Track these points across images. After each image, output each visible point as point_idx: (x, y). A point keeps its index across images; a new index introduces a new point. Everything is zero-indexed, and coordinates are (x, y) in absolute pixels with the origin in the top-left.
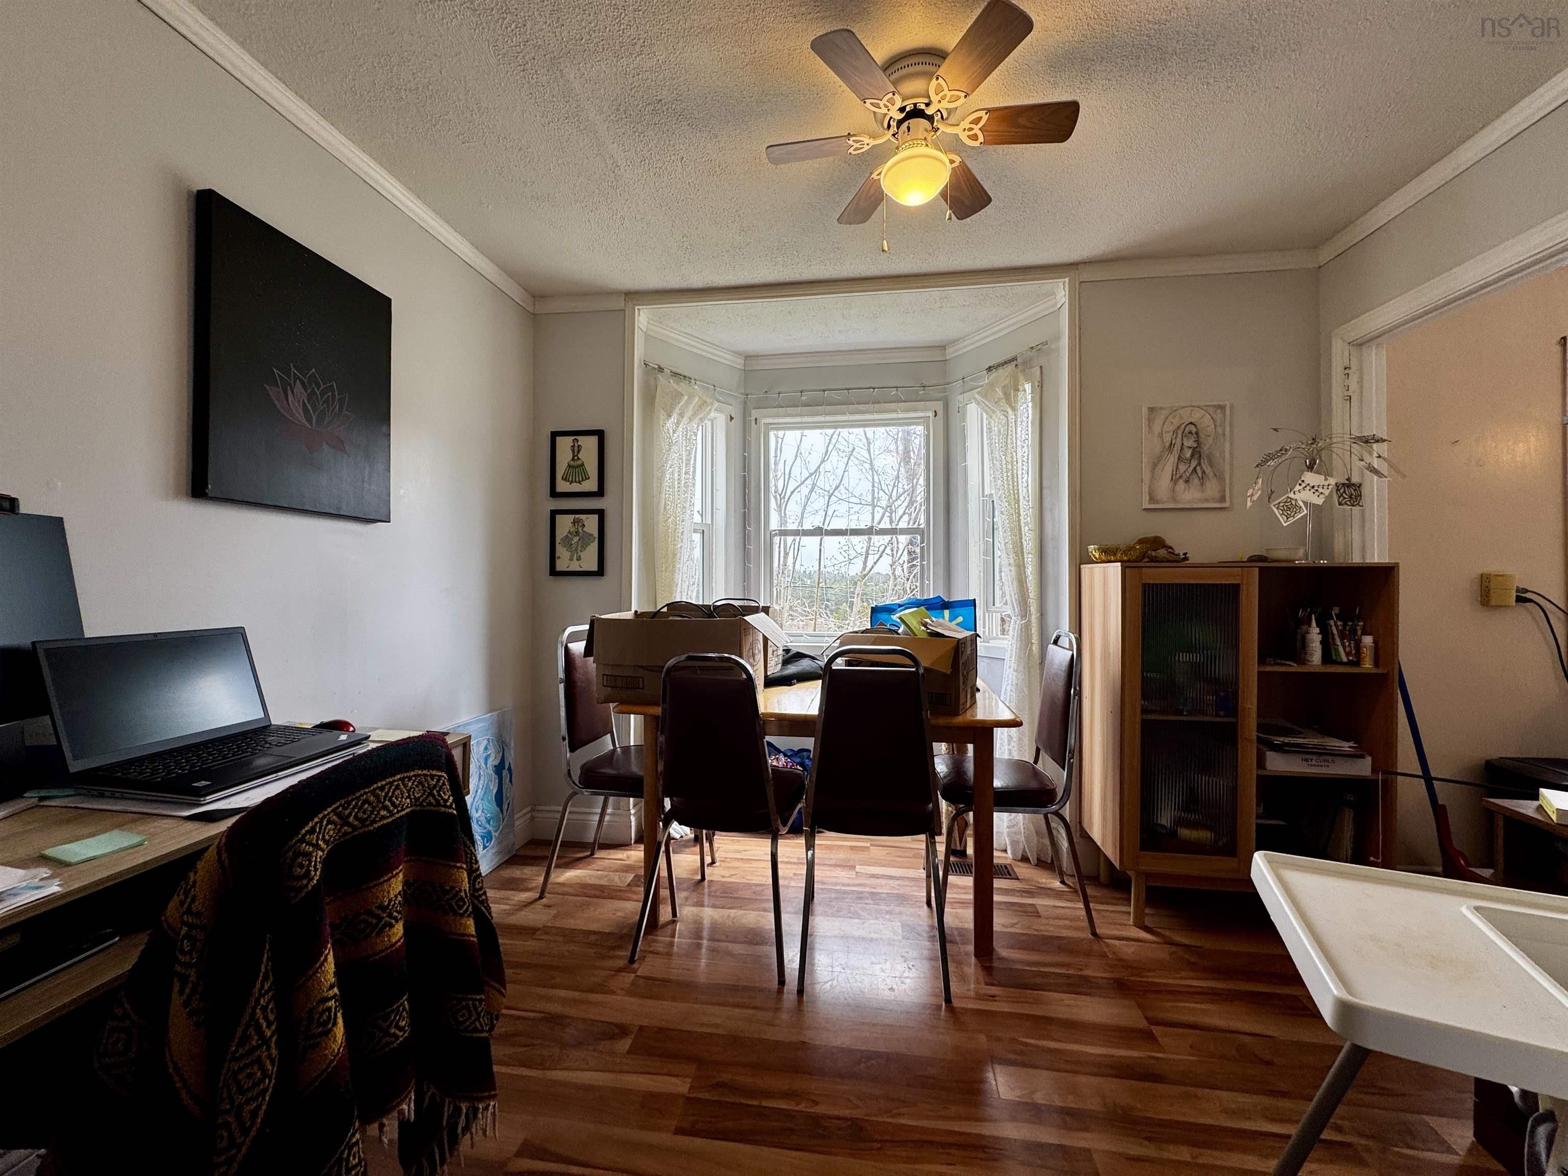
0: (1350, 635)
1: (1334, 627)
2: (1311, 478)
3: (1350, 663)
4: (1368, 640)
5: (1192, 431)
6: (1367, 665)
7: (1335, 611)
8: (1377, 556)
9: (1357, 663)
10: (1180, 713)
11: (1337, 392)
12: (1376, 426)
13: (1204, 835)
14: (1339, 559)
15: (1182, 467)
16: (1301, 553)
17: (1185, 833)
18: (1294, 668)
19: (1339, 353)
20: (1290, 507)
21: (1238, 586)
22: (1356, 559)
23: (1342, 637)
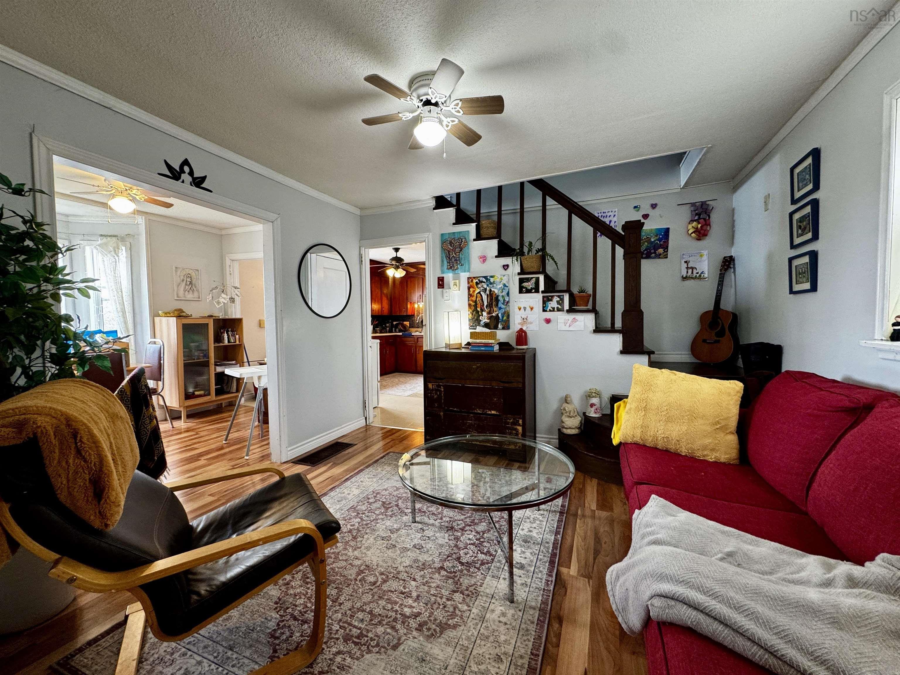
0: (233, 335)
1: (230, 333)
2: (223, 295)
3: (234, 342)
4: (237, 336)
5: (189, 276)
6: (237, 342)
7: (230, 330)
8: (238, 316)
9: (235, 342)
10: (194, 359)
11: (228, 273)
12: (237, 285)
13: (202, 392)
14: (230, 317)
15: (187, 287)
16: (221, 315)
17: (196, 393)
18: (222, 344)
19: (228, 262)
20: (219, 303)
21: (208, 324)
22: (234, 317)
23: (232, 336)
